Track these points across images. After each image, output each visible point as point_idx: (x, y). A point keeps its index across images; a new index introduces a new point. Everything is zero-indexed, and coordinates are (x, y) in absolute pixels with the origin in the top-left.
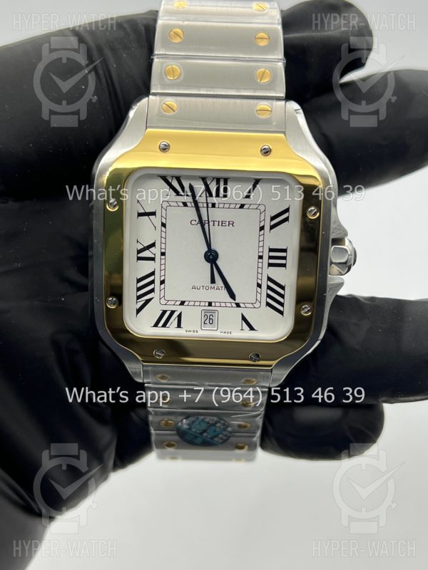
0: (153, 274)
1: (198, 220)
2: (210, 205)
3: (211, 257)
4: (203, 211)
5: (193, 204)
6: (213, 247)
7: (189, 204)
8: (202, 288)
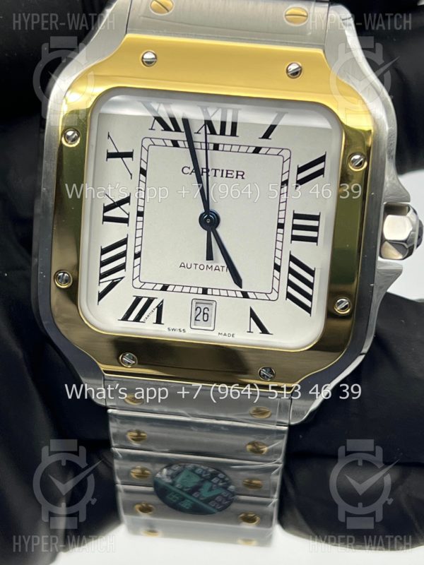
0: (124, 242)
1: (192, 168)
2: (211, 146)
3: (210, 221)
4: (201, 155)
5: (186, 143)
6: (212, 207)
7: (181, 144)
8: (193, 266)
